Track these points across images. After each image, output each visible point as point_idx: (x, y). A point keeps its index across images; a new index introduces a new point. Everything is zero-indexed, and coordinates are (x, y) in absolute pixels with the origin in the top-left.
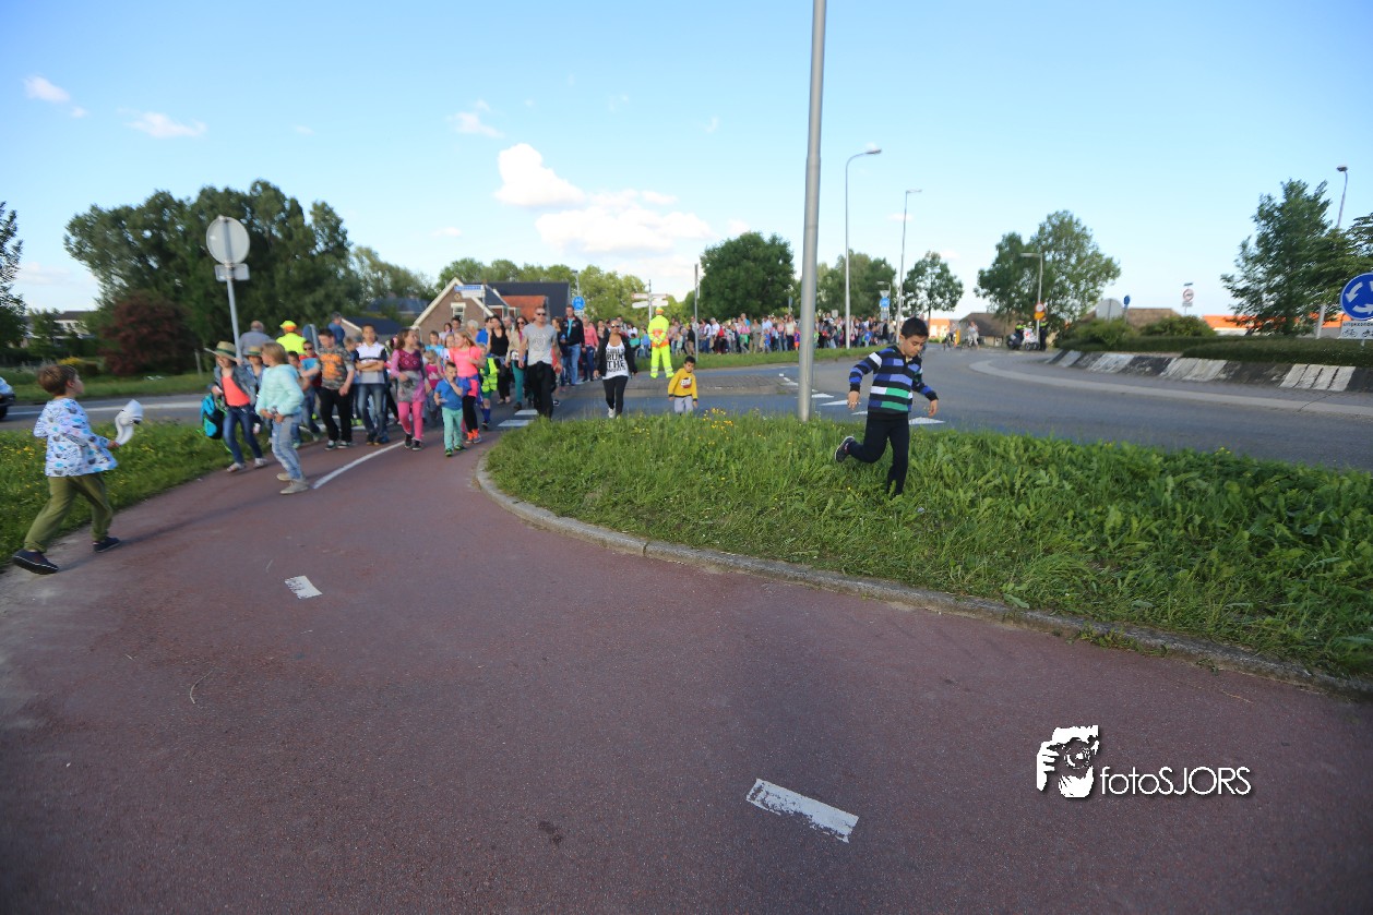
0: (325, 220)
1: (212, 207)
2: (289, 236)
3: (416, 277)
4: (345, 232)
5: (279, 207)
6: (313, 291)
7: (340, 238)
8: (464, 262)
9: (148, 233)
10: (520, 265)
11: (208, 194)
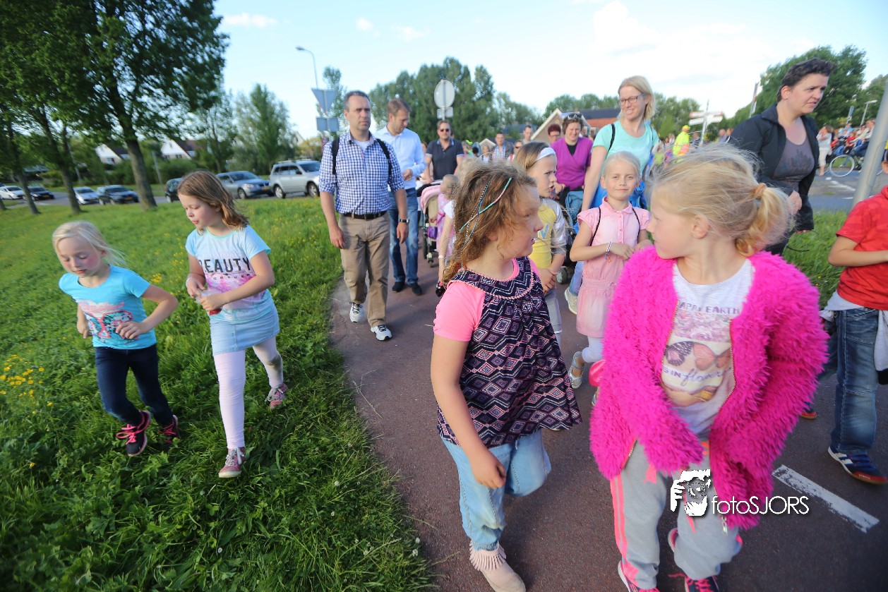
0: (482, 77)
1: (426, 77)
2: (462, 90)
3: (531, 110)
4: (492, 84)
5: (458, 72)
6: (472, 123)
7: (489, 88)
8: (562, 98)
9: (397, 96)
10: (601, 97)
11: (424, 69)
